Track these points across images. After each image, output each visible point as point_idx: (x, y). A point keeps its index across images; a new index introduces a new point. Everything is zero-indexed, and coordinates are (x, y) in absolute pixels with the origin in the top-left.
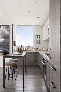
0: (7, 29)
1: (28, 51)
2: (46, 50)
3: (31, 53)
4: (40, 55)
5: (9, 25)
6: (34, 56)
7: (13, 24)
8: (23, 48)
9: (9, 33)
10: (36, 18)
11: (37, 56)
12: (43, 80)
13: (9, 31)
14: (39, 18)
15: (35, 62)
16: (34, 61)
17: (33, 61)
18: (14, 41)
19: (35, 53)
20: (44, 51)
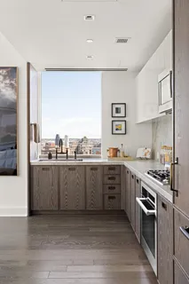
0: (8, 81)
1: (85, 160)
2: (148, 156)
3: (94, 168)
4: (129, 176)
5: (15, 68)
6: (106, 178)
7: (29, 64)
8: (64, 151)
9: (15, 97)
10: (115, 40)
11: (117, 177)
12: (142, 269)
13: (15, 88)
14: (125, 41)
15: (110, 198)
16: (107, 197)
17: (103, 195)
18: (35, 125)
19: (111, 168)
20: (141, 159)
